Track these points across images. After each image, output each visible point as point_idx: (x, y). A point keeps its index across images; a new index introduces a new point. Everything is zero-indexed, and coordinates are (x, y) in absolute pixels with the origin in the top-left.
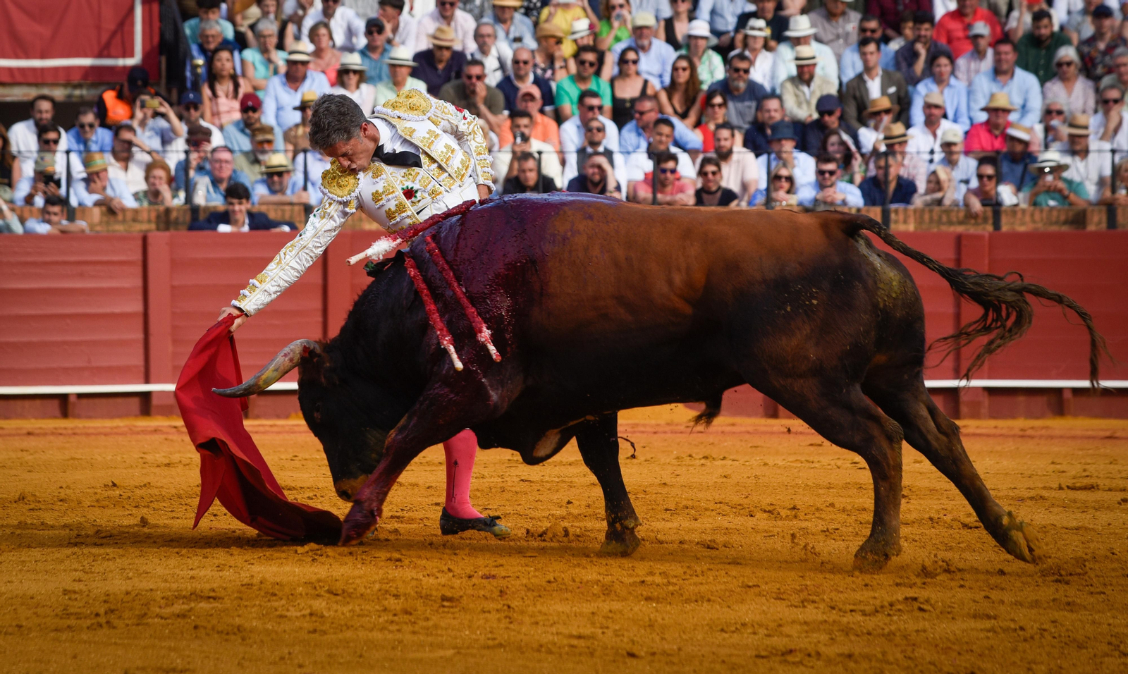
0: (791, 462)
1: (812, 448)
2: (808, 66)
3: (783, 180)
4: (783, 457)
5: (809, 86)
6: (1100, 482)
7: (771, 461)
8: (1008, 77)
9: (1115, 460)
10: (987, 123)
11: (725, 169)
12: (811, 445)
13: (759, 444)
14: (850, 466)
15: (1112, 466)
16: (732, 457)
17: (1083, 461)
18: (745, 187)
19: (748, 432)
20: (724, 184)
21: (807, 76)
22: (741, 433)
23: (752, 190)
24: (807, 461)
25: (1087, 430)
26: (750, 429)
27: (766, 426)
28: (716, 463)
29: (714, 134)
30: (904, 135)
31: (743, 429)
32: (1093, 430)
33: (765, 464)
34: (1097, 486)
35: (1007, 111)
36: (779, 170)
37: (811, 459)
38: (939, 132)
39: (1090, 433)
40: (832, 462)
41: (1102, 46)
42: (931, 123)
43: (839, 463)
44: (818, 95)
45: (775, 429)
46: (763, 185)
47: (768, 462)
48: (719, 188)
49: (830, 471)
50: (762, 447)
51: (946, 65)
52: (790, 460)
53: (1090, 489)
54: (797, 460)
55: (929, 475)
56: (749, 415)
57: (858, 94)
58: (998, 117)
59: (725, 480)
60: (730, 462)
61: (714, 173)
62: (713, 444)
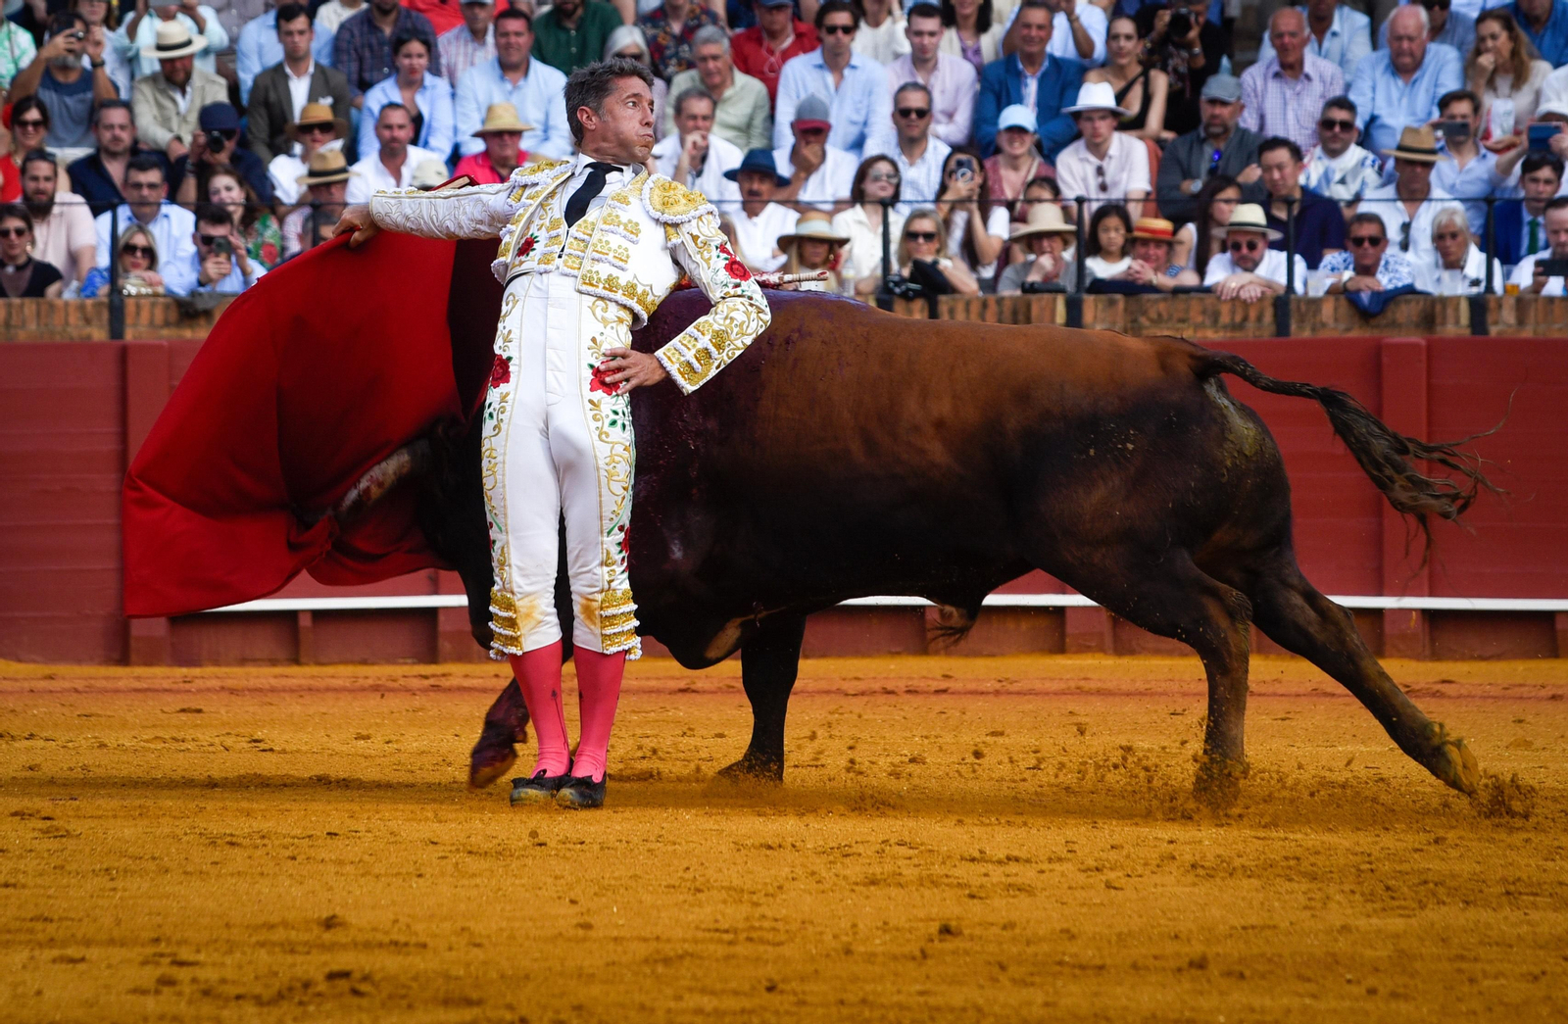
0: (147, 741)
1: (183, 717)
2: (181, 58)
3: (139, 254)
4: (133, 733)
5: (184, 93)
6: (664, 768)
7: (111, 739)
8: (519, 74)
9: (690, 729)
10: (486, 154)
11: (40, 231)
12: (183, 711)
13: (94, 710)
14: (245, 745)
15: (685, 740)
16: (44, 734)
17: (639, 732)
18: (73, 258)
19: (76, 691)
20: (37, 255)
21: (181, 76)
22: (63, 691)
23: (85, 265)
24: (175, 739)
25: (648, 679)
26: (80, 685)
27: (107, 678)
28: (17, 745)
29: (23, 170)
30: (343, 170)
31: (67, 685)
32: (658, 679)
33: (102, 746)
34: (659, 773)
35: (516, 134)
36: (131, 237)
37: (180, 735)
38: (405, 171)
39: (653, 683)
40: (217, 741)
41: (676, 28)
42: (392, 157)
43: (229, 741)
44: (198, 105)
45: (121, 684)
46: (104, 260)
47: (106, 741)
48: (30, 260)
49: (212, 756)
50: (99, 716)
51: (420, 56)
52: (145, 737)
53: (645, 780)
54: (157, 738)
55: (378, 761)
56: (79, 661)
57: (272, 97)
58: (504, 146)
59: (29, 774)
60: (41, 743)
61: (19, 232)
62: (13, 711)
